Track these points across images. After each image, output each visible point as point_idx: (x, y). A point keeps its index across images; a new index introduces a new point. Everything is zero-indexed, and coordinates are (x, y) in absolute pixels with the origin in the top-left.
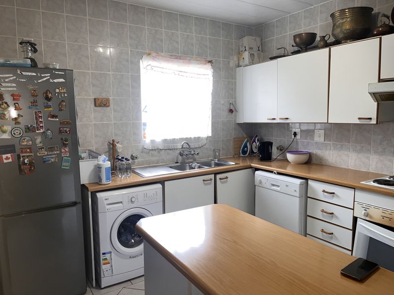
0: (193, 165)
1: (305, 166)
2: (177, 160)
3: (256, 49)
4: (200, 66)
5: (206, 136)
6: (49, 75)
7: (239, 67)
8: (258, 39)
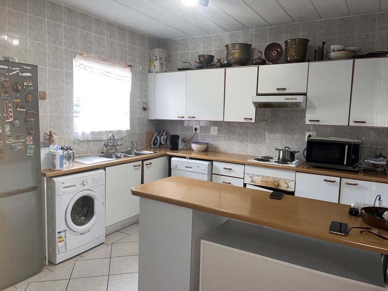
0: (119, 155)
1: (204, 152)
2: (102, 151)
3: (164, 59)
4: (122, 68)
5: (126, 130)
6: (19, 69)
7: (150, 72)
8: (166, 51)
